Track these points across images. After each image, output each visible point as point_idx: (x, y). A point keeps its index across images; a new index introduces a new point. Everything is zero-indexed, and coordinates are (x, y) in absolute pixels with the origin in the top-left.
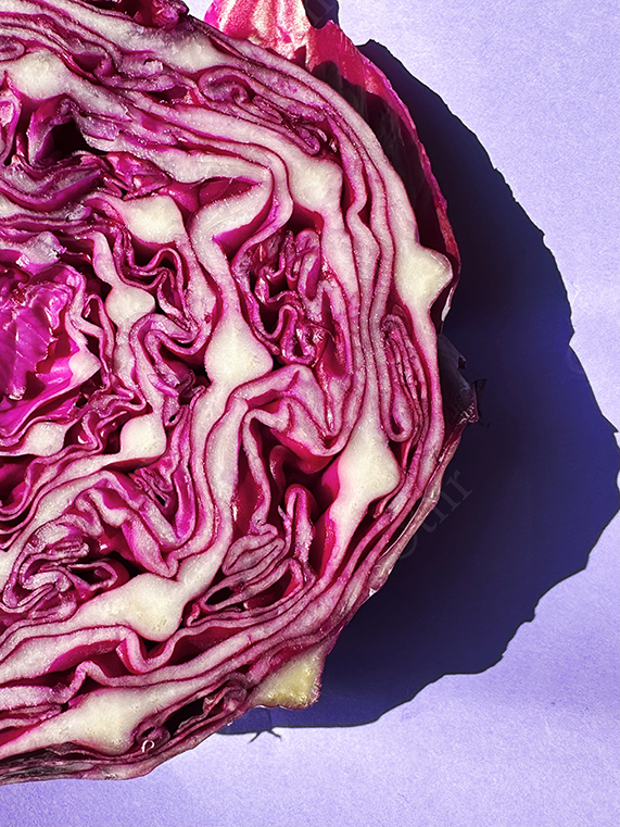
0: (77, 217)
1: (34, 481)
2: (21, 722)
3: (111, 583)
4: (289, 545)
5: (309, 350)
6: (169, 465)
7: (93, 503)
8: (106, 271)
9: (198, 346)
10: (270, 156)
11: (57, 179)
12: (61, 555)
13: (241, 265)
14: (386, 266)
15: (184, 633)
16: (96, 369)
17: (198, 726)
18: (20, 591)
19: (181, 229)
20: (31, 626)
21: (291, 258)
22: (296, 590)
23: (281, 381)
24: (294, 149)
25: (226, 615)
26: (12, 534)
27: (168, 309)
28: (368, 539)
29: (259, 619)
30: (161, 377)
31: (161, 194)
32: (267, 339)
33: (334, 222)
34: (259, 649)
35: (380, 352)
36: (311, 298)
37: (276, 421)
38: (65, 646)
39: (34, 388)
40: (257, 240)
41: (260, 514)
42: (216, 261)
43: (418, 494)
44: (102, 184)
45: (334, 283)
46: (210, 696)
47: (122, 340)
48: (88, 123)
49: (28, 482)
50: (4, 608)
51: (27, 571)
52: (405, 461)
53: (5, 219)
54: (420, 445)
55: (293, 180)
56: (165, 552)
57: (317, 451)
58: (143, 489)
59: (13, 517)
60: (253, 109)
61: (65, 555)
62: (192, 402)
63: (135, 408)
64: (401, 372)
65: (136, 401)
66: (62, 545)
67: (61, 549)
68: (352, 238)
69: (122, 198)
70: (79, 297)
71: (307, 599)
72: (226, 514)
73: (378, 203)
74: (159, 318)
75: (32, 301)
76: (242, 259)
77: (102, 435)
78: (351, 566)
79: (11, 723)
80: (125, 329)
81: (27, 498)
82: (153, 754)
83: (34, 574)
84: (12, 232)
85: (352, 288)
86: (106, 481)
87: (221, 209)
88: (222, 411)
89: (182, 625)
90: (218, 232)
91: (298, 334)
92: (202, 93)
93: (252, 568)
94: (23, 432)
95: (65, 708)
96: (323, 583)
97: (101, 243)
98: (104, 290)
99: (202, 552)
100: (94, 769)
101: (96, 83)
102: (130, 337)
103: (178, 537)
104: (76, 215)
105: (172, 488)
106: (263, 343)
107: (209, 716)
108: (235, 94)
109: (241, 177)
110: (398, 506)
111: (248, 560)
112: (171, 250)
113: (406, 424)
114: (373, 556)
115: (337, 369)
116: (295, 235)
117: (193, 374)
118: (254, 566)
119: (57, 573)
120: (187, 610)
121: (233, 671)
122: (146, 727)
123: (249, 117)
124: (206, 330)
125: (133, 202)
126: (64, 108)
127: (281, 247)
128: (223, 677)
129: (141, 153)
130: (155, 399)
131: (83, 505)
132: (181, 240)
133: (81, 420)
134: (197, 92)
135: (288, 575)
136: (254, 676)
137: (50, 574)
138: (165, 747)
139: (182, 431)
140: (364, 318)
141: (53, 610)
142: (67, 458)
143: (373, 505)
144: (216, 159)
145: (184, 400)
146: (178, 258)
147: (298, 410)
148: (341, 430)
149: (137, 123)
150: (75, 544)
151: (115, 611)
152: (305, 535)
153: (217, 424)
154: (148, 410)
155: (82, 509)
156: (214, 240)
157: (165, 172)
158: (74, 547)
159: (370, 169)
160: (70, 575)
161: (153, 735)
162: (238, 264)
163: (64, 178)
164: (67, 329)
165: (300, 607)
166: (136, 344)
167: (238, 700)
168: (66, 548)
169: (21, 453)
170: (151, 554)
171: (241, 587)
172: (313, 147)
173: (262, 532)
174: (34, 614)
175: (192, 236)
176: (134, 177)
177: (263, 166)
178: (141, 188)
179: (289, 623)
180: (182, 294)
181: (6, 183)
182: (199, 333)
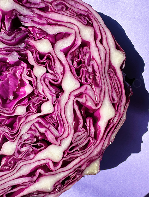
0: (22, 47)
1: (19, 122)
2: (24, 187)
3: (43, 148)
4: (89, 133)
5: (89, 80)
6: (55, 115)
7: (36, 127)
8: (32, 62)
9: (60, 81)
10: (74, 26)
11: (16, 35)
12: (29, 142)
13: (69, 58)
14: (108, 55)
15: (64, 159)
16: (32, 90)
17: (70, 182)
18: (19, 153)
19: (51, 48)
20: (23, 162)
21: (83, 54)
22: (91, 144)
23: (82, 90)
24: (81, 24)
25: (74, 153)
26: (15, 137)
27: (50, 71)
28: (108, 130)
29: (83, 153)
30: (50, 90)
31: (45, 38)
32: (78, 78)
33: (93, 44)
34: (84, 161)
35: (108, 80)
36: (89, 66)
37: (82, 100)
38: (33, 166)
39: (16, 96)
40: (73, 50)
41: (81, 126)
42: (62, 57)
43: (120, 117)
44: (28, 36)
45: (94, 61)
46: (72, 174)
47: (38, 81)
48: (22, 18)
49: (17, 123)
50: (15, 157)
51: (20, 147)
52: (116, 108)
53: (2, 49)
54: (120, 104)
55: (81, 32)
56: (57, 138)
57: (94, 107)
58: (49, 122)
59: (15, 133)
60: (68, 12)
61: (30, 142)
62: (60, 97)
63: (44, 100)
64: (114, 84)
65: (44, 98)
66: (29, 139)
67: (29, 140)
68: (98, 48)
69: (34, 40)
70: (25, 70)
71: (94, 147)
72: (72, 126)
73: (104, 38)
74: (48, 74)
75: (12, 71)
76: (69, 56)
77: (36, 107)
78: (105, 137)
79: (21, 187)
80: (39, 78)
81: (18, 127)
82: (59, 191)
83: (22, 147)
84: (4, 52)
85: (99, 62)
86: (39, 121)
87: (62, 42)
88: (68, 99)
89: (63, 157)
90: (62, 48)
91: (86, 76)
92: (53, 8)
93: (80, 140)
94: (14, 109)
95: (35, 182)
96: (98, 142)
97: (30, 54)
98: (32, 67)
99: (66, 137)
101: (23, 5)
102: (41, 80)
103: (59, 134)
105: (57, 121)
106: (77, 79)
107: (72, 179)
108: (62, 8)
109: (67, 32)
110: (115, 120)
111: (78, 138)
112: (49, 54)
113: (116, 98)
114: (110, 134)
115: (97, 85)
116: (83, 48)
117: (59, 89)
119: (29, 147)
120: (64, 153)
121: (77, 168)
122: (56, 184)
123: (67, 15)
124: (61, 77)
125: (37, 41)
126: (14, 13)
127: (79, 52)
128: (75, 169)
129: (38, 26)
130: (49, 97)
131: (33, 128)
132: (52, 52)
133: (30, 104)
135: (89, 141)
136: (83, 168)
137: (26, 147)
138: (62, 189)
139: (58, 105)
140: (103, 70)
141: (28, 157)
142: (27, 115)
143: (109, 121)
144: (59, 27)
145: (57, 97)
146: (51, 57)
147: (88, 97)
148: (100, 102)
149: (36, 17)
151: (45, 155)
152: (93, 130)
153: (66, 103)
154: (48, 100)
155: (33, 129)
156: (61, 51)
157: (45, 32)
158: (33, 139)
159: (101, 28)
160: (32, 147)
161: (58, 186)
163: (17, 35)
164: (23, 79)
165: (93, 149)
166: (43, 82)
167: (79, 175)
168: (30, 140)
169: (14, 115)
170: (53, 139)
171: (77, 145)
172: (85, 22)
173: (82, 130)
174: (23, 158)
175: (55, 50)
176: (37, 33)
177: (72, 29)
178: (39, 37)
179: (91, 153)
180: (54, 67)
181: (1, 37)
182: (59, 78)
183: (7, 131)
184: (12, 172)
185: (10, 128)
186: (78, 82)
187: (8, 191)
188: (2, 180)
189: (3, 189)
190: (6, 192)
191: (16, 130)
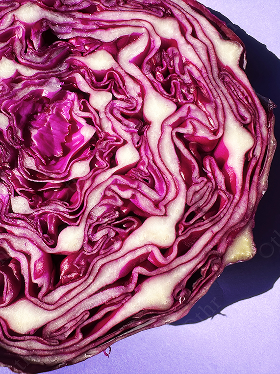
0: (64, 69)
1: (81, 189)
2: (113, 308)
3: (135, 226)
4: (214, 183)
5: (190, 97)
6: (144, 164)
7: (113, 191)
8: (85, 88)
9: (139, 108)
10: (143, 22)
11: (51, 54)
12: (106, 220)
13: (146, 69)
14: (212, 52)
15: (180, 239)
16: (94, 132)
17: (203, 282)
18: (91, 243)
19: (113, 62)
20: (103, 258)
21: (168, 60)
22: (226, 203)
23: (183, 113)
24: (153, 17)
25: (196, 225)
26: (79, 217)
27: (119, 97)
28: (250, 171)
29: (213, 222)
30: (127, 126)
31: (100, 50)
32: (170, 97)
33: (181, 41)
34: (219, 236)
35: (223, 88)
36: (184, 74)
37: (187, 130)
38: (123, 263)
40: (150, 57)
41: (196, 174)
42: (134, 71)
43: (265, 144)
44: (71, 53)
45: (191, 66)
46: (203, 266)
47: (102, 116)
48: (56, 29)
49: (79, 191)
50: (86, 253)
51: (92, 232)
52: (253, 132)
53: (32, 77)
54: (257, 122)
55: (157, 29)
56: (156, 204)
57: (211, 138)
58: (136, 178)
59: (77, 209)
60: (128, 6)
61: (109, 219)
62: (145, 133)
63: (119, 143)
64: (236, 94)
66: (105, 215)
67: (105, 217)
68: (192, 45)
69: (82, 56)
70: (76, 103)
71: (232, 206)
72: (179, 178)
73: (197, 28)
74: (116, 102)
75: (54, 110)
76: (146, 67)
77: (107, 159)
78: (247, 185)
79: (108, 309)
80: (102, 110)
81: (81, 198)
82: (185, 303)
83: (96, 232)
84: (36, 81)
85: (200, 65)
86: (116, 180)
87: (129, 49)
88: (160, 133)
89: (177, 236)
90: (132, 57)
91: (183, 91)
92: (103, 5)
93: (201, 199)
94: (68, 169)
95: (133, 293)
96: (237, 197)
97: (79, 77)
98: (86, 96)
99: (172, 200)
100: (158, 321)
101: (55, 11)
102: (105, 113)
103: (160, 195)
104: (64, 68)
105: (149, 174)
106: (169, 99)
107: (206, 276)
108: (118, 2)
109: (133, 33)
110: (258, 152)
111: (197, 196)
112: (112, 71)
113: (247, 115)
114: (255, 178)
115: (207, 100)
116: (166, 51)
117: (141, 122)
118: (202, 198)
119: (107, 229)
120: (177, 228)
121: (210, 251)
122: (177, 291)
123: (128, 9)
124: (140, 101)
125: (88, 56)
126: (44, 24)
127: (161, 57)
128: (206, 255)
129: (85, 35)
131: (109, 194)
132: (115, 66)
133: (95, 156)
134: (101, 5)
135: (219, 197)
136: (221, 249)
138: (190, 299)
139: (145, 147)
140: (210, 76)
141: (111, 248)
142: (94, 174)
143: (247, 155)
144: (119, 29)
145: (141, 133)
146: (116, 74)
147: (195, 123)
148: (219, 126)
149: (79, 23)
150: (111, 213)
151: (142, 238)
152: (220, 178)
153: (160, 140)
154: (125, 142)
155: (109, 195)
156: (130, 62)
157: (98, 40)
158: (111, 214)
159: (188, 16)
160: (114, 228)
161: (182, 294)
162: (145, 69)
163: (54, 53)
164: (75, 118)
165: (231, 211)
166: (110, 115)
167: (218, 264)
168: (107, 216)
169: (70, 178)
170: (150, 207)
171: (199, 209)
172: (160, 14)
173: (199, 182)
174: (102, 252)
175: (120, 63)
176: (84, 46)
177: (141, 27)
178: (89, 50)
179: (229, 220)
180: (123, 88)
181: (28, 60)
182: (137, 103)
183: (62, 209)
184: (85, 281)
185: (66, 203)
186: (172, 102)
187: (84, 322)
188: (68, 301)
189: (72, 320)
190: (80, 323)
191: (78, 203)
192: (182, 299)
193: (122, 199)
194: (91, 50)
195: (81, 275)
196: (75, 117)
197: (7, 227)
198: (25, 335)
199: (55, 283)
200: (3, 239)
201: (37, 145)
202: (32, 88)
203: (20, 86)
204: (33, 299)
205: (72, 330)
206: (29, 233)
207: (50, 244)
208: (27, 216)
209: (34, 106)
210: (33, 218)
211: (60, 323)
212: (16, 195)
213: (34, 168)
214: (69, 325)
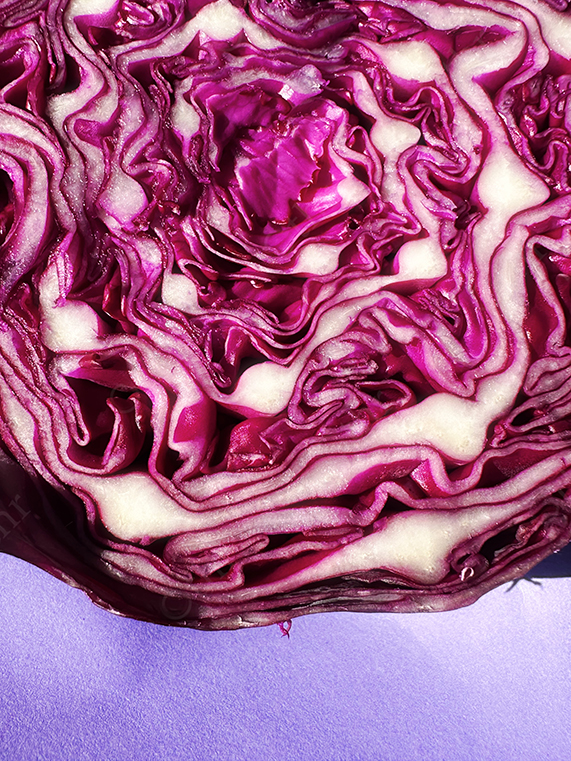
0: (336, 55)
1: (312, 298)
2: (319, 546)
3: (404, 402)
6: (451, 287)
7: (376, 321)
8: (369, 105)
9: (470, 175)
10: (519, 10)
12: (347, 372)
13: (505, 103)
15: (491, 454)
16: (366, 195)
17: (519, 553)
18: (306, 409)
19: (440, 70)
21: (554, 98)
23: (560, 209)
25: (531, 438)
26: (295, 348)
27: (434, 142)
30: (438, 203)
31: (418, 40)
32: (539, 170)
37: (560, 246)
38: (362, 465)
40: (519, 81)
41: (556, 337)
42: (478, 99)
44: (356, 29)
46: (524, 523)
47: (390, 169)
49: (305, 299)
50: (290, 424)
51: (313, 386)
55: (546, 33)
56: (459, 372)
58: (429, 309)
59: (293, 333)
61: (352, 372)
62: (469, 227)
63: (410, 232)
66: (348, 362)
67: (346, 366)
69: (378, 42)
70: (342, 129)
72: (519, 335)
74: (425, 150)
75: (294, 131)
76: (506, 100)
77: (378, 256)
79: (309, 546)
80: (392, 158)
81: (306, 315)
82: (471, 583)
83: (320, 390)
84: (276, 63)
86: (387, 301)
87: (478, 54)
88: (502, 236)
89: (487, 447)
90: (479, 72)
93: (555, 390)
94: (295, 252)
95: (368, 530)
97: (360, 81)
98: (361, 122)
99: (499, 372)
100: (405, 600)
102: (398, 166)
103: (471, 357)
105: (458, 309)
106: (536, 174)
107: (528, 545)
109: (496, 26)
111: (549, 382)
112: (431, 88)
116: (555, 80)
118: (557, 388)
119: (345, 390)
120: (491, 432)
121: (549, 497)
122: (462, 554)
124: (476, 161)
125: (390, 46)
127: (542, 89)
128: (539, 502)
129: (394, 2)
131: (366, 323)
132: (442, 80)
133: (355, 242)
137: (337, 391)
138: (483, 577)
139: (463, 254)
141: (343, 428)
142: (344, 277)
144: (468, 11)
145: (461, 225)
146: (439, 96)
150: (361, 361)
151: (413, 430)
153: (497, 250)
154: (424, 234)
155: (365, 326)
156: (474, 80)
157: (421, 20)
158: (360, 364)
160: (359, 393)
161: (472, 562)
162: (502, 103)
163: (323, 19)
164: (332, 157)
166: (405, 173)
167: (559, 527)
168: (352, 365)
169: (295, 271)
170: (445, 374)
171: (547, 408)
172: (561, 4)
173: (561, 354)
174: (324, 431)
175: (452, 76)
176: (388, 23)
177: (515, 19)
178: (396, 33)
180: (447, 128)
181: (269, 17)
182: (468, 164)
183: (263, 325)
184: (275, 476)
185: (273, 316)
186: (542, 182)
187: (254, 554)
188: (231, 505)
189: (231, 544)
190: (245, 554)
191: (298, 323)
192: (468, 572)
193: (391, 341)
194: (401, 35)
195: (271, 462)
196: (333, 155)
197: (142, 326)
198: (127, 543)
199: (214, 462)
200: (131, 347)
201: (241, 187)
202: (264, 75)
203: (240, 62)
204: (161, 479)
205: (227, 562)
206: (185, 350)
207: (221, 385)
208: (189, 316)
209: (256, 111)
210: (200, 325)
211: (204, 541)
212: (176, 270)
213: (225, 229)
214: (221, 552)
